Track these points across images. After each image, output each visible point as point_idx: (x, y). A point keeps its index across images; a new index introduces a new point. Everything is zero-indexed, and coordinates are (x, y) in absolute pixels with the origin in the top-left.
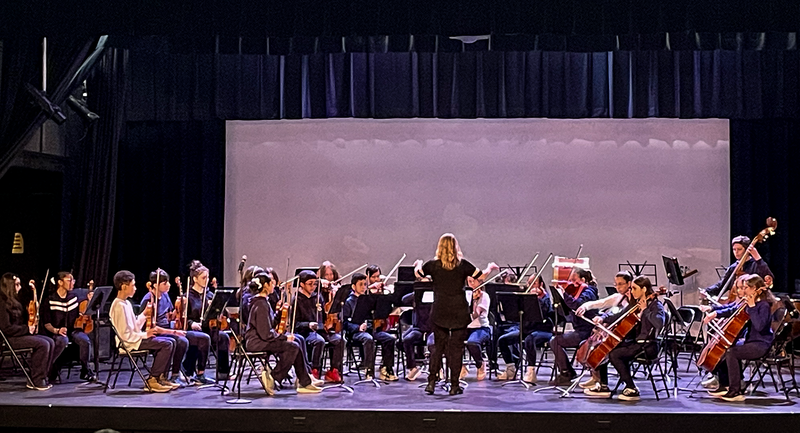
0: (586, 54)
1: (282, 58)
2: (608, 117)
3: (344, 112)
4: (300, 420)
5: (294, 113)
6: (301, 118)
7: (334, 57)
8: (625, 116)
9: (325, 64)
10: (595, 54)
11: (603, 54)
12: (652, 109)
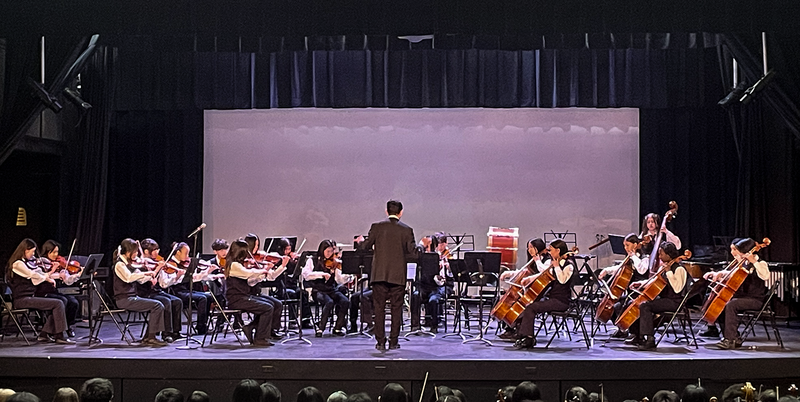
0: (516, 53)
1: (253, 55)
2: (536, 106)
3: (307, 103)
4: (268, 368)
5: (263, 104)
6: (270, 108)
7: (298, 54)
8: (550, 106)
9: (290, 61)
10: (524, 52)
11: (531, 52)
12: (573, 100)
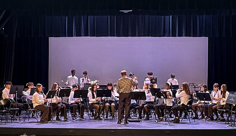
0: (163, 17)
1: (67, 17)
2: (170, 36)
3: (86, 35)
4: (71, 132)
5: (71, 35)
6: (73, 37)
7: (83, 17)
8: (175, 36)
9: (80, 19)
10: (166, 16)
11: (169, 16)
12: (184, 34)
